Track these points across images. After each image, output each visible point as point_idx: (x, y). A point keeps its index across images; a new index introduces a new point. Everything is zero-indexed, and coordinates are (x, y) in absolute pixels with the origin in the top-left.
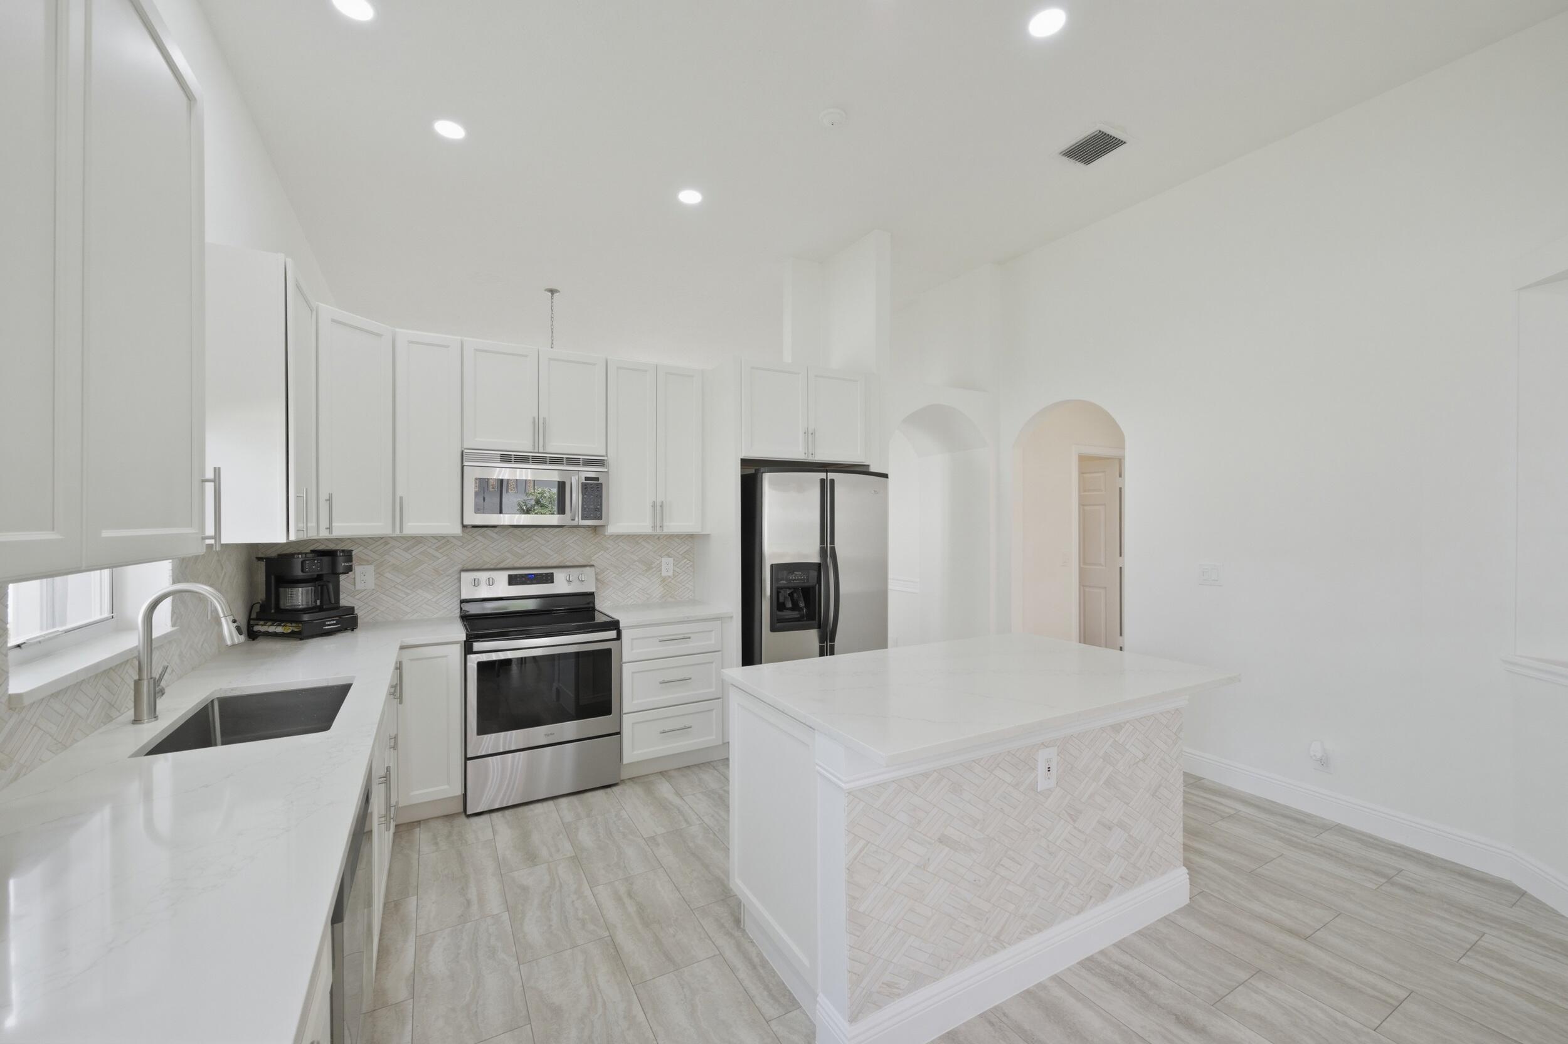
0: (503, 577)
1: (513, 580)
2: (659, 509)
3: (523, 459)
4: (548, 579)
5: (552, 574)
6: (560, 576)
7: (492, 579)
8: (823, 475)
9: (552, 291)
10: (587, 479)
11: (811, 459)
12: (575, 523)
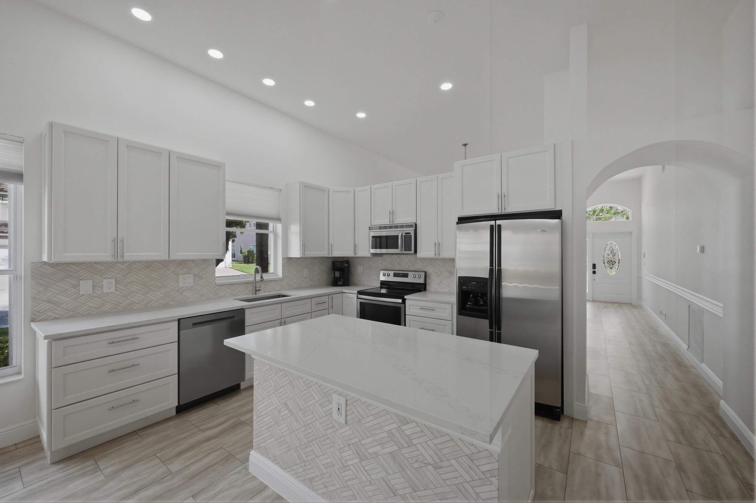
0: (392, 273)
1: (395, 275)
2: (438, 246)
3: (385, 227)
4: (406, 276)
5: (408, 274)
6: (411, 274)
7: (389, 274)
8: (493, 223)
9: (465, 145)
10: (406, 233)
11: (504, 212)
12: (402, 252)
